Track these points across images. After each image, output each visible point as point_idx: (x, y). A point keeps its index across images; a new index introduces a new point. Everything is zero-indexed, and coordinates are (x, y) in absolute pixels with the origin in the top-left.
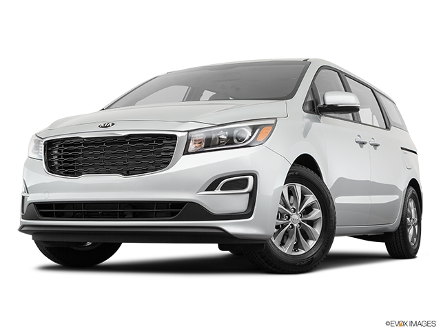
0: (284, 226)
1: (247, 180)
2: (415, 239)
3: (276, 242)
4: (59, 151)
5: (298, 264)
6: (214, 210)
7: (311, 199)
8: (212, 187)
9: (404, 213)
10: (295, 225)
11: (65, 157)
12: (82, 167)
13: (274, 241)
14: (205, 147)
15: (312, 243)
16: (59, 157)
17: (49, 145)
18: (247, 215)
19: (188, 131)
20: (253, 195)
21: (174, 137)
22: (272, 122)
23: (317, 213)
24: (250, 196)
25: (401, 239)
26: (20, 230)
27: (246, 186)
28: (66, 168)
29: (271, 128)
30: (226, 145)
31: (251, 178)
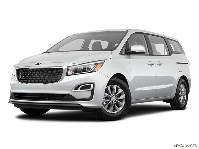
0: (108, 102)
1: (90, 85)
2: (184, 101)
3: (105, 108)
4: (22, 73)
5: (114, 117)
6: (77, 97)
7: (120, 91)
8: (76, 88)
9: (177, 91)
10: (113, 101)
11: (24, 76)
12: (29, 80)
13: (104, 108)
14: (74, 73)
15: (121, 108)
16: (22, 75)
17: (18, 71)
18: (90, 99)
19: (68, 67)
20: (93, 91)
21: (62, 69)
22: (103, 61)
23: (123, 96)
24: (92, 92)
25: (176, 101)
26: (9, 102)
27: (90, 88)
28: (24, 80)
29: (102, 64)
30: (83, 72)
31: (92, 85)
